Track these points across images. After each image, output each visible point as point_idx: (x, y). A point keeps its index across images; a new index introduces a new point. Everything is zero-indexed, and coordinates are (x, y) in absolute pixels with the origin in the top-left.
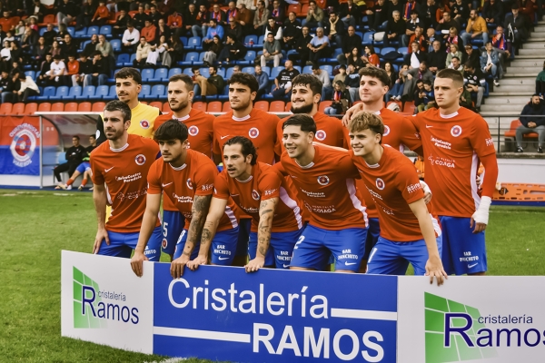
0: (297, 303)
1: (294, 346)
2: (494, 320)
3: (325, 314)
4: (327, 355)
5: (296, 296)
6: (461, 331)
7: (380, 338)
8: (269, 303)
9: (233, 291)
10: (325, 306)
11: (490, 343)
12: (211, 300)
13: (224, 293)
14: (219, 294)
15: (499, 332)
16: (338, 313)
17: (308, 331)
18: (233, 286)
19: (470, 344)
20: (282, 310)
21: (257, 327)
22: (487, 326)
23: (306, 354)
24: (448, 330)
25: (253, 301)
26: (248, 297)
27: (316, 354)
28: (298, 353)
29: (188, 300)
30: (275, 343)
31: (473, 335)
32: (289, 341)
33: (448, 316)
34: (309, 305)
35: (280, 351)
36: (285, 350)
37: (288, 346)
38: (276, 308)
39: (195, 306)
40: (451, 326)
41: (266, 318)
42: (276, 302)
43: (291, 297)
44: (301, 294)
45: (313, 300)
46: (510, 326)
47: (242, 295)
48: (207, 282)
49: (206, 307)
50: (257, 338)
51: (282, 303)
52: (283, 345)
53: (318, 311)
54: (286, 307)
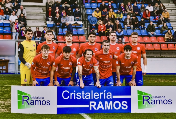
0: (103, 95)
1: (102, 107)
2: (155, 97)
3: (111, 98)
4: (112, 109)
5: (102, 93)
6: (147, 100)
7: (126, 103)
8: (94, 95)
9: (83, 93)
10: (111, 95)
11: (155, 103)
12: (76, 96)
13: (80, 94)
14: (79, 94)
15: (157, 101)
16: (114, 97)
17: (106, 103)
18: (83, 92)
19: (150, 104)
20: (98, 97)
21: (91, 103)
22: (154, 99)
23: (106, 109)
24: (144, 100)
25: (89, 95)
26: (88, 94)
27: (109, 109)
28: (103, 109)
29: (69, 97)
30: (96, 107)
31: (150, 101)
32: (100, 106)
33: (144, 96)
34: (106, 95)
35: (98, 109)
36: (99, 108)
37: (100, 107)
38: (96, 97)
39: (71, 98)
40: (145, 99)
41: (94, 100)
42: (97, 95)
43: (101, 94)
44: (104, 93)
45: (107, 94)
46: (160, 99)
47: (86, 94)
48: (75, 91)
49: (75, 98)
50: (91, 106)
51: (98, 95)
52: (99, 107)
53: (109, 97)
54: (99, 96)
